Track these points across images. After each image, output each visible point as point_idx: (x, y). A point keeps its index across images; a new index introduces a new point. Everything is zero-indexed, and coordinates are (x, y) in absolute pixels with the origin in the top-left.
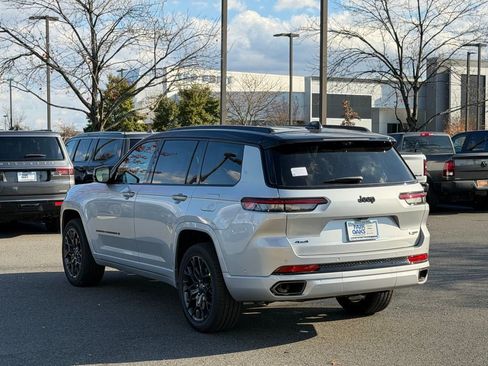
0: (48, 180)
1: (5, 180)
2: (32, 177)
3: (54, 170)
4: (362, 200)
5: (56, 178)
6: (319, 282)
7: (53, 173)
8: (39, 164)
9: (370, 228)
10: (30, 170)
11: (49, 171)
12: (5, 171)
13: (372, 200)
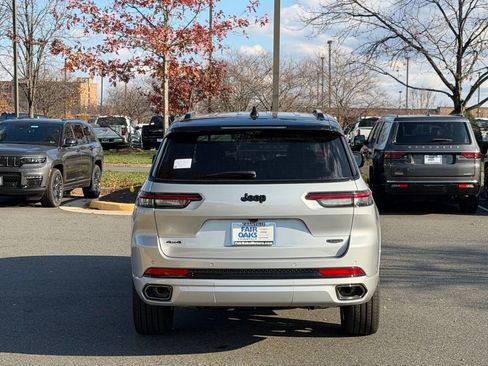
0: (453, 163)
1: (413, 162)
2: (438, 160)
3: (459, 154)
4: (247, 198)
5: (461, 161)
6: (185, 289)
7: (458, 157)
8: (445, 148)
9: (265, 233)
10: (436, 154)
11: (454, 155)
12: (413, 154)
13: (262, 199)
